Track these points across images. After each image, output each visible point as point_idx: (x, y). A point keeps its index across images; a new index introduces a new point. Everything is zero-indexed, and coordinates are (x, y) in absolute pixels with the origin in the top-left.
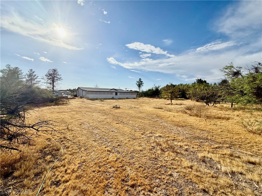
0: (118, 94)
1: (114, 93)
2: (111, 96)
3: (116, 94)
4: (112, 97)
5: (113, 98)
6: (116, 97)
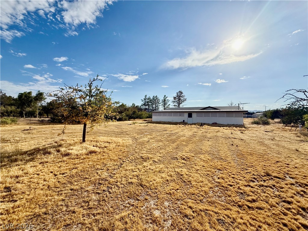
0: (194, 115)
1: (186, 115)
2: (179, 119)
3: (190, 115)
4: (183, 121)
5: (184, 123)
6: (190, 120)
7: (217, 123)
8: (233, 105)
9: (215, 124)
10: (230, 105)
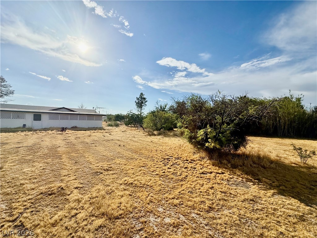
0: (43, 117)
4: (22, 126)
7: (77, 126)
8: (84, 108)
9: (75, 128)
10: (80, 107)
